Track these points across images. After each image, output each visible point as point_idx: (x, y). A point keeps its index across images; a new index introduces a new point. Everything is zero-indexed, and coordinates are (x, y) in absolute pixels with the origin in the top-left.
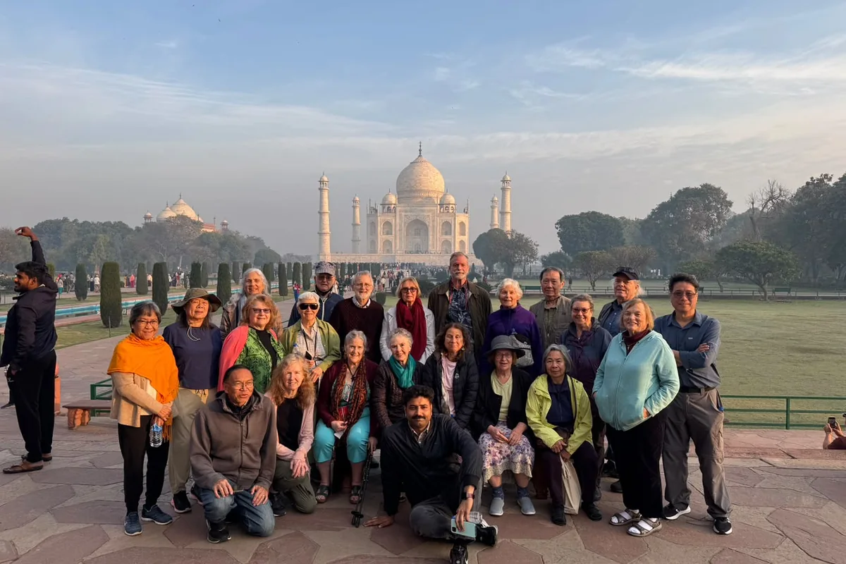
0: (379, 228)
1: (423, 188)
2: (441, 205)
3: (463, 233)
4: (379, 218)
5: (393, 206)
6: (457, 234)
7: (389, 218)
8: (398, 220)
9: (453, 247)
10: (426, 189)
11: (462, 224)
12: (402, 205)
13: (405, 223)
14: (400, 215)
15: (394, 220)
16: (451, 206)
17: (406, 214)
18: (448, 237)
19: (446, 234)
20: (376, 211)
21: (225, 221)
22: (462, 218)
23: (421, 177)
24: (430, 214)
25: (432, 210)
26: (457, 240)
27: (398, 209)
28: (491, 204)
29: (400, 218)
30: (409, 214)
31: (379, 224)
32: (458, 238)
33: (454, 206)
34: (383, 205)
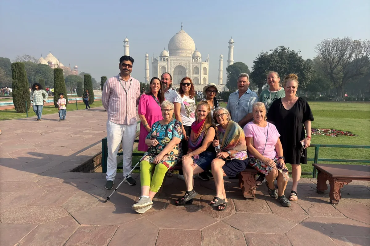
0: (158, 70)
1: (183, 48)
2: (193, 57)
3: (205, 74)
4: (158, 64)
5: (166, 58)
6: (202, 74)
7: (164, 64)
8: (169, 66)
9: (199, 81)
10: (185, 48)
11: (205, 69)
12: (171, 57)
13: (173, 68)
14: (171, 62)
15: (167, 66)
16: (199, 58)
17: (174, 62)
18: (196, 76)
19: (196, 74)
20: (157, 60)
21: (76, 66)
22: (205, 65)
23: (182, 41)
24: (187, 62)
25: (189, 60)
26: (202, 77)
27: (169, 59)
28: (219, 59)
29: (171, 64)
30: (175, 62)
31: (158, 68)
32: (203, 76)
33: (200, 58)
34: (161, 57)
